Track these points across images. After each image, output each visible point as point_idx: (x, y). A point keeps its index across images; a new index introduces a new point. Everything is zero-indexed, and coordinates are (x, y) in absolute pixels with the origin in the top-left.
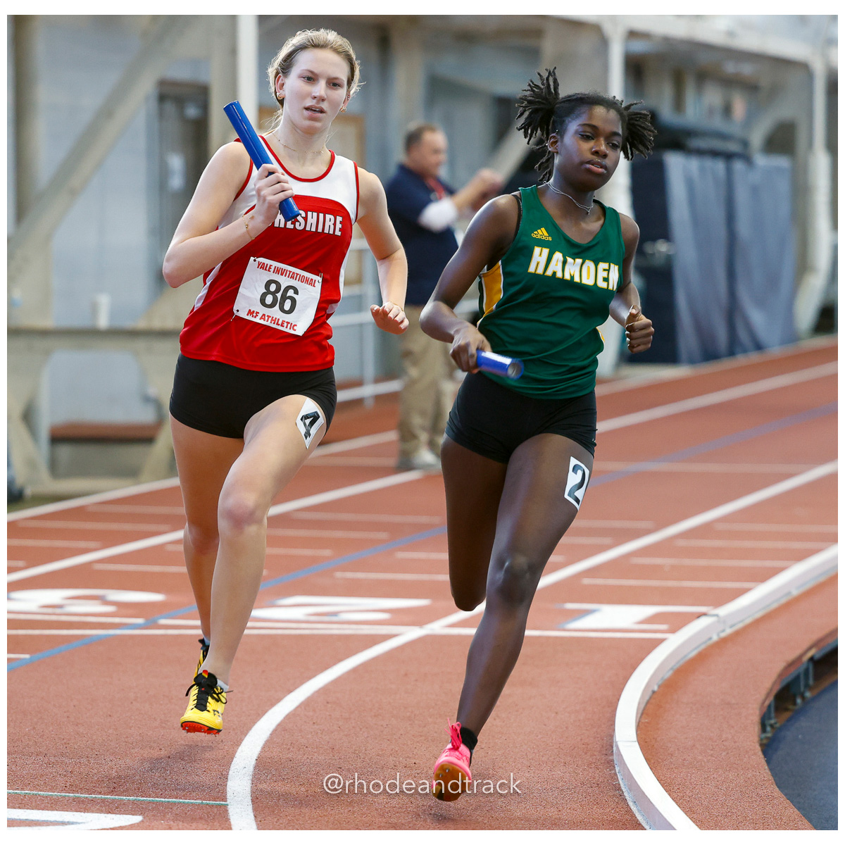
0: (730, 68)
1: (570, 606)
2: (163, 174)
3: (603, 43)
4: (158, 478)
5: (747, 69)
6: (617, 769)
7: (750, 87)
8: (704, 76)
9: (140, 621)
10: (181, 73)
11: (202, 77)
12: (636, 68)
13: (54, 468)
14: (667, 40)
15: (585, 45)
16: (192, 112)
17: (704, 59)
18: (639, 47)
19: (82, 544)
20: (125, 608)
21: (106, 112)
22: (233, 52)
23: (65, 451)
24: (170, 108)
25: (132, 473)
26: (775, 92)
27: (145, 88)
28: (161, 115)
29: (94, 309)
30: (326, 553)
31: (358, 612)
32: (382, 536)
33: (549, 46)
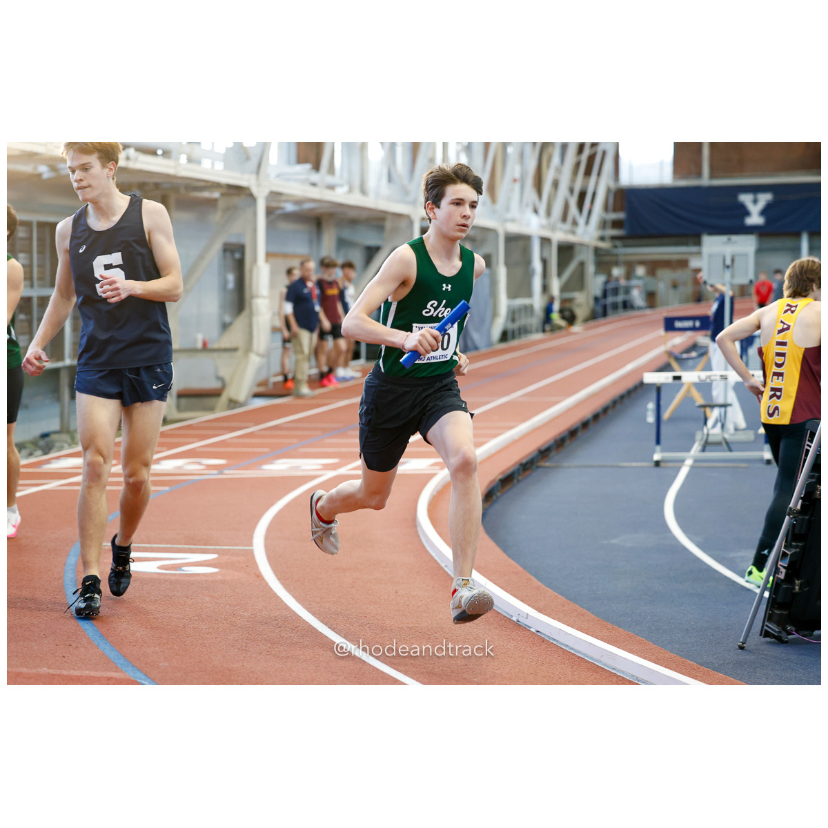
2: (225, 282)
3: (411, 223)
4: (223, 411)
6: (419, 528)
9: (215, 472)
10: (233, 240)
11: (242, 241)
13: (179, 408)
15: (403, 224)
16: (237, 256)
19: (191, 440)
20: (209, 467)
21: (201, 257)
22: (255, 230)
23: (184, 401)
24: (228, 254)
25: (211, 409)
27: (217, 247)
28: (225, 257)
29: (195, 340)
30: (294, 441)
31: (308, 465)
32: (318, 433)
33: (388, 225)
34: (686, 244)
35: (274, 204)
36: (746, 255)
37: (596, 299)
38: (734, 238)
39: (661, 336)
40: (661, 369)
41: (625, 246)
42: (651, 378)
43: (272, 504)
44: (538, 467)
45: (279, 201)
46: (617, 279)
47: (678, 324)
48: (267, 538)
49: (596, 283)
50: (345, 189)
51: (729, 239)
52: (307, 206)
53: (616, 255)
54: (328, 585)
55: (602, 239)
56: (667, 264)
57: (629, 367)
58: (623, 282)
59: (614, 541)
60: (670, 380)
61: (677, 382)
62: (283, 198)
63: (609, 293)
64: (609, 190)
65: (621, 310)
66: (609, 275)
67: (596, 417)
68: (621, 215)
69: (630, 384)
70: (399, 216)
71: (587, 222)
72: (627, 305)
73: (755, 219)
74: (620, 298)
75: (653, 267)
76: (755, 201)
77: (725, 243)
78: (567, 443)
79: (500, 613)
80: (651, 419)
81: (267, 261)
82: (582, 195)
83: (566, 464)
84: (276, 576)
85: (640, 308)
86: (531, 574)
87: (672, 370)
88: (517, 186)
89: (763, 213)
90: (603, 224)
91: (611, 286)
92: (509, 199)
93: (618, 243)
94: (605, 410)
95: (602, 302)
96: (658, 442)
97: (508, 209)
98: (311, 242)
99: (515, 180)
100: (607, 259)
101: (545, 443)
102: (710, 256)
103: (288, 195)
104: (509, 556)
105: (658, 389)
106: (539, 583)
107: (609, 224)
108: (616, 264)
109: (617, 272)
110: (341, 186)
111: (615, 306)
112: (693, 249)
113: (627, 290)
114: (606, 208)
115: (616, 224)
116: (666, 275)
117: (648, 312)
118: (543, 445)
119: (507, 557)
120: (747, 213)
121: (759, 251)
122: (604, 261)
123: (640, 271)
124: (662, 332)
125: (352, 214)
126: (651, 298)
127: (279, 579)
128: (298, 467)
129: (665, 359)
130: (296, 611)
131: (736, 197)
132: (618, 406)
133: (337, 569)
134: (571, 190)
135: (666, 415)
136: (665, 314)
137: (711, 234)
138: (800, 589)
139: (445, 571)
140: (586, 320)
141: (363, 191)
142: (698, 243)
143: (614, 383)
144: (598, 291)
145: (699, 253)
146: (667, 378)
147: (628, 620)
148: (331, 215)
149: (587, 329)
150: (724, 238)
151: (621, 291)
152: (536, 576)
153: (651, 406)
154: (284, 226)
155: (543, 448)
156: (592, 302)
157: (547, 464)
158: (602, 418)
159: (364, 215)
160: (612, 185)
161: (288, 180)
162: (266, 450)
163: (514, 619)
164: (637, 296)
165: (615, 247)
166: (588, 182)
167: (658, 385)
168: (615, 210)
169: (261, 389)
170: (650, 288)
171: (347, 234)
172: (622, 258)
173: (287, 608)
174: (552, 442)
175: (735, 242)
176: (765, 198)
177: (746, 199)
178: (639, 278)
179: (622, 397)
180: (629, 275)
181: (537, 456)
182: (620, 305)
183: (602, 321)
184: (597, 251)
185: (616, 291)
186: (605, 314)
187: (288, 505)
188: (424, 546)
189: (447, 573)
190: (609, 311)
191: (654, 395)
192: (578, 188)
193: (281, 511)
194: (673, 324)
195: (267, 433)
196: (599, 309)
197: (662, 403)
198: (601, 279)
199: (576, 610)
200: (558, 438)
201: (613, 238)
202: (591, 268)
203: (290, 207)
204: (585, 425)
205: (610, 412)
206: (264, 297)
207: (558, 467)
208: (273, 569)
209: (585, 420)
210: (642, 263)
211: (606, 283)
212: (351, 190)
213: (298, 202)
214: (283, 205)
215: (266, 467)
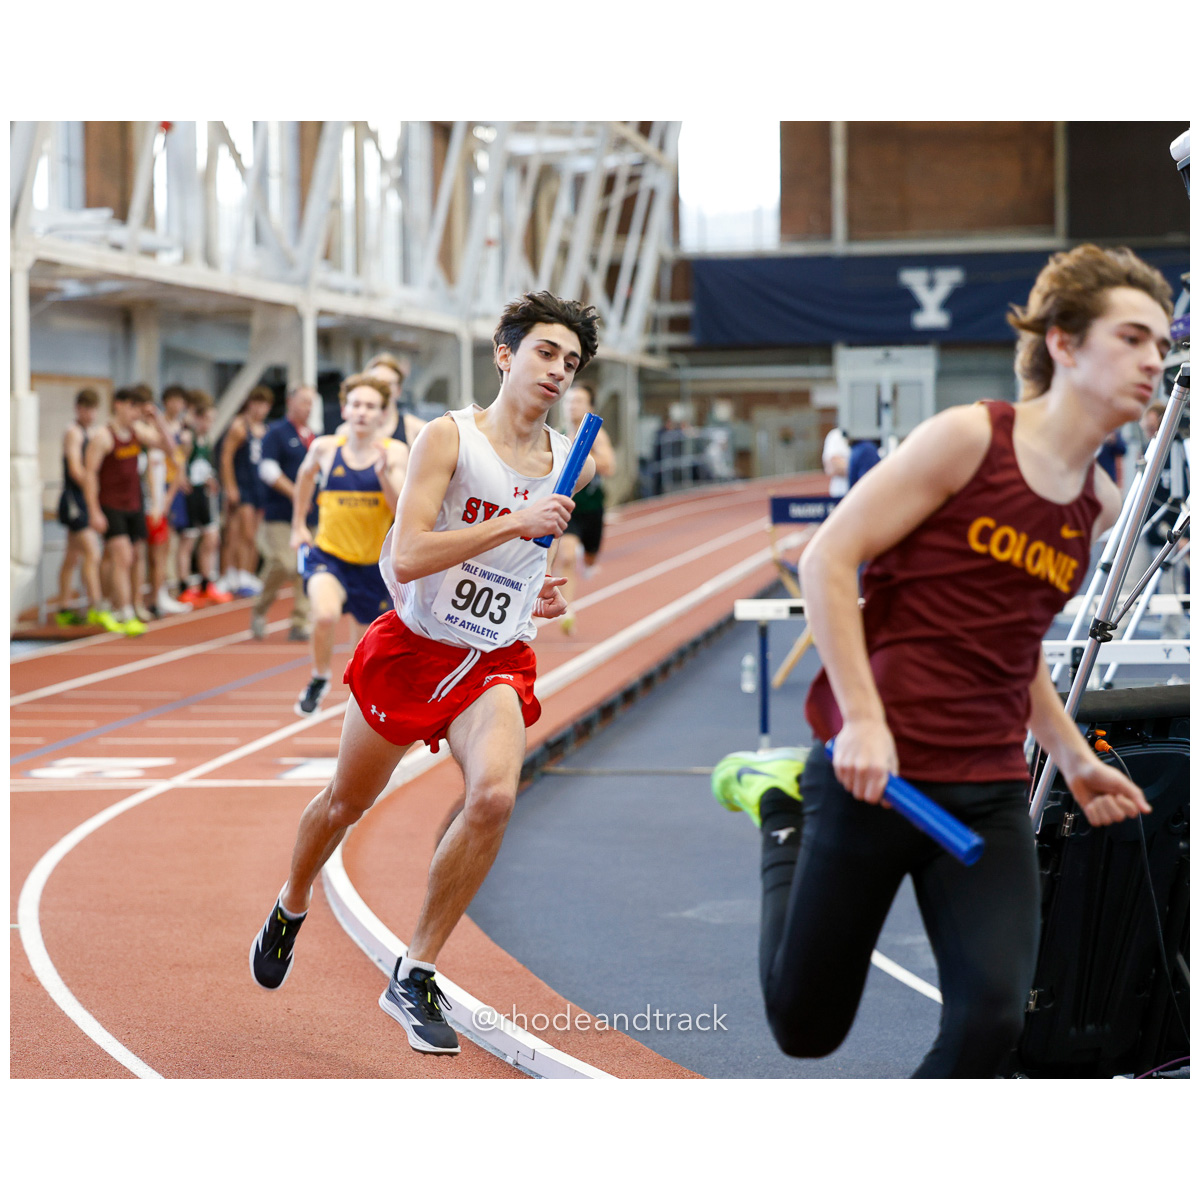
0: (397, 337)
1: (286, 761)
3: (299, 320)
5: (410, 338)
6: (327, 889)
7: (412, 352)
8: (377, 344)
12: (325, 339)
14: (348, 317)
15: (285, 321)
17: (377, 331)
18: (327, 322)
26: (432, 355)
30: (91, 724)
31: (118, 770)
32: (134, 709)
33: (257, 323)
34: (806, 362)
35: (44, 283)
36: (919, 384)
37: (643, 463)
38: (897, 352)
39: (764, 531)
40: (765, 594)
41: (694, 365)
42: (749, 610)
43: (52, 843)
44: (544, 774)
45: (54, 278)
46: (679, 427)
47: (797, 511)
48: (43, 907)
49: (642, 433)
50: (176, 255)
51: (887, 355)
52: (106, 287)
53: (678, 382)
54: (162, 995)
55: (651, 351)
56: (771, 398)
57: (707, 589)
58: (691, 433)
59: (689, 913)
60: (785, 615)
61: (797, 618)
62: (61, 272)
63: (663, 452)
64: (662, 262)
65: (688, 483)
66: (665, 417)
67: (648, 681)
68: (685, 309)
69: (708, 620)
70: (276, 307)
71: (624, 320)
72: (699, 474)
73: (931, 316)
74: (686, 461)
75: (746, 404)
76: (931, 284)
77: (878, 362)
78: (596, 729)
79: (482, 1049)
80: (749, 685)
81: (32, 388)
82: (614, 271)
83: (594, 769)
84: (63, 979)
85: (722, 480)
86: (537, 975)
87: (786, 595)
88: (493, 254)
89: (947, 305)
90: (653, 325)
91: (668, 439)
92: (478, 279)
93: (681, 359)
94: (665, 668)
95: (653, 468)
96: (764, 728)
97: (476, 295)
98: (113, 353)
99: (489, 243)
100: (661, 388)
101: (557, 729)
102: (853, 385)
103: (69, 267)
104: (496, 940)
105: (764, 630)
106: (554, 993)
107: (666, 325)
108: (678, 397)
109: (679, 412)
110: (168, 249)
111: (677, 476)
112: (819, 371)
113: (700, 446)
114: (658, 294)
115: (677, 324)
116: (769, 420)
117: (739, 486)
118: (552, 734)
119: (493, 945)
120: (916, 306)
121: (942, 375)
122: (655, 393)
123: (723, 411)
124: (765, 522)
125: (190, 303)
126: (743, 460)
127: (68, 985)
128: (99, 772)
129: (773, 574)
130: (102, 1046)
131: (894, 275)
132: (688, 661)
133: (176, 965)
134: (594, 262)
135: (777, 678)
136: (773, 492)
137: (851, 344)
138: (1037, 1005)
139: (377, 969)
140: (625, 501)
141: (209, 260)
142: (828, 360)
143: (680, 619)
144: (645, 448)
145: (831, 380)
146: (779, 611)
147: (721, 1062)
148: (151, 304)
149: (628, 517)
150: (877, 353)
151: (689, 448)
152: (546, 978)
153: (750, 661)
154: (63, 323)
155: (552, 740)
156: (634, 468)
157: (561, 769)
158: (659, 683)
159: (212, 304)
160: (669, 252)
161: (70, 238)
162: (38, 740)
163: (510, 1060)
164: (717, 456)
165: (676, 366)
166: (624, 246)
167: (763, 624)
168: (675, 298)
169: (26, 627)
170: (741, 443)
171: (180, 338)
172: (688, 388)
173: (86, 1039)
174: (569, 727)
175: (898, 361)
176: (949, 279)
177: (914, 279)
178: (721, 424)
179: (695, 645)
180: (702, 418)
181: (542, 754)
182: (688, 474)
183: (653, 502)
184: (643, 374)
185: (678, 448)
186: (658, 490)
187: (81, 846)
188: (337, 923)
189: (382, 972)
190: (667, 484)
191: (754, 640)
192: (605, 256)
193: (68, 856)
194: (786, 510)
195: (39, 708)
196: (648, 482)
197: (771, 655)
198: (651, 425)
199: (624, 1044)
200: (579, 720)
201: (672, 350)
202: (631, 405)
203: (73, 289)
204: (628, 696)
205: (673, 671)
206: (29, 456)
207: (578, 774)
208: (55, 965)
209: (627, 686)
210: (725, 396)
211: (662, 431)
212: (186, 258)
213: (89, 279)
214: (60, 284)
215: (38, 773)
